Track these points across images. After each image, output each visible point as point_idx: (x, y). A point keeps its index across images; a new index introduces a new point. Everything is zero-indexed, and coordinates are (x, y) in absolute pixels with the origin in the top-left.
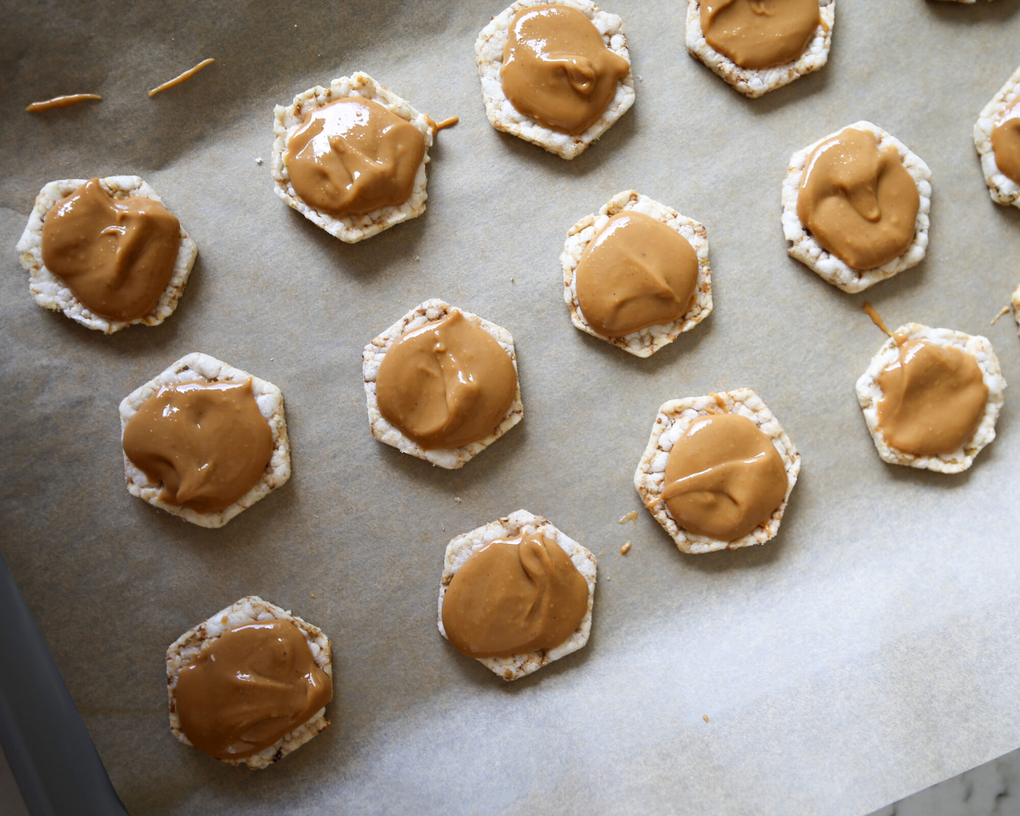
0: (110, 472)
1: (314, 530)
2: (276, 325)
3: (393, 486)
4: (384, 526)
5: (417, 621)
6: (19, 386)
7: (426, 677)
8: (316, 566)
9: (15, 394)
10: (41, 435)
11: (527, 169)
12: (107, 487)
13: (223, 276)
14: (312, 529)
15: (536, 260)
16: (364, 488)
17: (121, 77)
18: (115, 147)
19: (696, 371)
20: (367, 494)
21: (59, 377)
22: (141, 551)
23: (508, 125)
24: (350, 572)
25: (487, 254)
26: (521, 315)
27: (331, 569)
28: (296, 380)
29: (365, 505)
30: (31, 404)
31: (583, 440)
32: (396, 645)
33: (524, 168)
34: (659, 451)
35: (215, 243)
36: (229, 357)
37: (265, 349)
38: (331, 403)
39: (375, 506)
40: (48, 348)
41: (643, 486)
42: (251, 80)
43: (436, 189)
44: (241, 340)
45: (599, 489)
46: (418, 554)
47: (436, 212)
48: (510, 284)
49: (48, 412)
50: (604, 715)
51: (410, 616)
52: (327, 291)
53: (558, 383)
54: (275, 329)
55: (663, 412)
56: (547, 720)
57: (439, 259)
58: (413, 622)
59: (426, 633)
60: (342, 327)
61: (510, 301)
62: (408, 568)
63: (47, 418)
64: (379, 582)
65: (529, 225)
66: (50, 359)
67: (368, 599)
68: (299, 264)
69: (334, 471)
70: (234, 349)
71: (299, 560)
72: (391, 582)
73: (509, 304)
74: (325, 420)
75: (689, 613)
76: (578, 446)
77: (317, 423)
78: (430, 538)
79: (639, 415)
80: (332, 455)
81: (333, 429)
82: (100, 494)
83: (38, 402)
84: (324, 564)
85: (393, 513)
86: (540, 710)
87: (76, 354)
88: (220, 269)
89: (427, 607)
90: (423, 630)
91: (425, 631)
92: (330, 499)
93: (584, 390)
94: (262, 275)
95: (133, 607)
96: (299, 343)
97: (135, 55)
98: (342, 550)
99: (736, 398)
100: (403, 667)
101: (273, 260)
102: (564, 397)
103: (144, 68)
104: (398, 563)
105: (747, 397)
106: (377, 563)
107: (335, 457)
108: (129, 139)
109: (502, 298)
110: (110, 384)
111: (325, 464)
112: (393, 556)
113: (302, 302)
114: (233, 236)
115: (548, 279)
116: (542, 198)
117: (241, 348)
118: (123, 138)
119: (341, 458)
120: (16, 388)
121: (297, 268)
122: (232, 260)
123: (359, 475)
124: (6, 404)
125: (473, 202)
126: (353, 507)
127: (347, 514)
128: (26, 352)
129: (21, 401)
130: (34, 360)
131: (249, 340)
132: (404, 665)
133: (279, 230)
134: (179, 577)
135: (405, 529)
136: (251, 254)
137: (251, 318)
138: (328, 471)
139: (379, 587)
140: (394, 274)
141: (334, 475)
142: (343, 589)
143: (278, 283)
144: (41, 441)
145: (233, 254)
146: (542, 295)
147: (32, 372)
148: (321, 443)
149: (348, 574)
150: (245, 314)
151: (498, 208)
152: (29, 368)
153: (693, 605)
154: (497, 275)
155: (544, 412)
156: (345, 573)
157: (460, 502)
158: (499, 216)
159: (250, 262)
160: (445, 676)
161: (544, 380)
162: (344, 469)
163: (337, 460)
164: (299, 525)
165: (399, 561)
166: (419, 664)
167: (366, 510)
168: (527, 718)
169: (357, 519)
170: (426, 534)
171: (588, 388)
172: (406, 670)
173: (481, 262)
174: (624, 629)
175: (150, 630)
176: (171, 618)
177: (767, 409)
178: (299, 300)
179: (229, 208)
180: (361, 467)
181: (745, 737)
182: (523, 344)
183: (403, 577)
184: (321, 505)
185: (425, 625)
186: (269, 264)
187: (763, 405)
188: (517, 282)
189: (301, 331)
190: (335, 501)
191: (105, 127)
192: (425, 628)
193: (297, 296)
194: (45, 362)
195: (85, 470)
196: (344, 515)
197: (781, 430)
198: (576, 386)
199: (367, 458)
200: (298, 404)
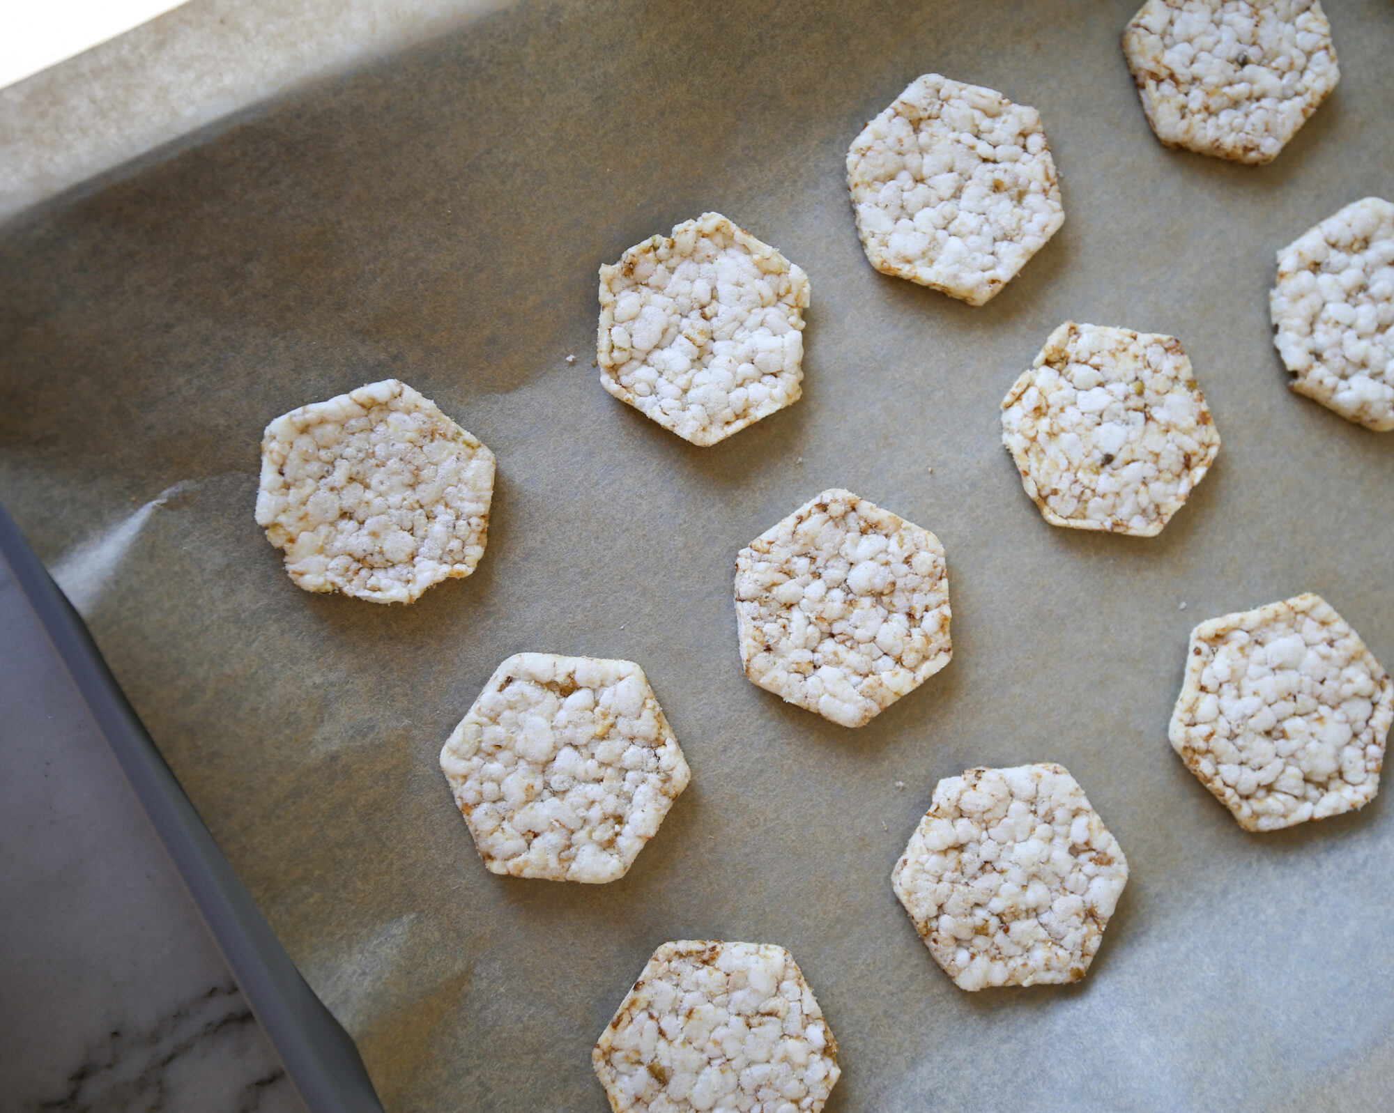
0: (423, 818)
1: (710, 857)
2: (622, 579)
3: (809, 779)
4: (804, 836)
5: (869, 965)
6: (292, 719)
7: (893, 1044)
8: (720, 908)
9: (287, 732)
10: (329, 784)
11: (929, 318)
12: (423, 840)
13: (543, 523)
14: (707, 856)
15: (958, 439)
16: (772, 787)
17: (382, 271)
18: (378, 366)
19: (1193, 559)
20: (776, 796)
21: (339, 697)
22: (478, 922)
23: (900, 266)
24: (768, 909)
25: (891, 440)
26: (949, 516)
27: (740, 909)
28: (659, 651)
29: (775, 810)
30: (310, 742)
31: (1057, 676)
32: (845, 1004)
33: (924, 317)
34: (1203, 694)
35: (526, 479)
36: (564, 632)
37: (611, 615)
38: (710, 676)
39: (789, 810)
40: (318, 658)
41: (1187, 745)
42: (554, 252)
43: (812, 363)
44: (578, 606)
45: (1088, 741)
46: (857, 869)
47: (816, 394)
48: (929, 477)
49: (335, 748)
50: (1170, 1072)
51: (857, 959)
52: (685, 522)
53: (1012, 603)
54: (622, 585)
55: (1199, 638)
56: (1086, 1089)
57: (829, 456)
58: (863, 967)
59: (883, 980)
60: (711, 569)
61: (932, 500)
62: (845, 891)
63: (334, 758)
64: (808, 916)
65: (942, 393)
66: (323, 675)
67: (797, 943)
68: (643, 491)
69: (726, 770)
70: (570, 621)
71: (695, 902)
72: (825, 914)
73: (931, 505)
74: (705, 701)
75: (1240, 898)
76: (1050, 686)
77: (695, 706)
78: (868, 845)
79: (1127, 630)
80: (720, 748)
81: (718, 712)
82: (413, 852)
83: (318, 737)
84: (731, 903)
85: (815, 817)
86: (1070, 1075)
87: (355, 661)
88: (537, 514)
89: (879, 942)
90: (878, 976)
91: (880, 979)
92: (727, 810)
93: (1049, 608)
94: (594, 514)
95: (477, 1006)
96: (657, 600)
97: (400, 239)
98: (753, 880)
99: (1298, 609)
100: (859, 1035)
101: (607, 492)
102: (1023, 620)
103: (412, 254)
104: (830, 886)
105: (1313, 607)
106: (802, 890)
107: (725, 750)
108: (396, 352)
109: (921, 497)
110: (407, 695)
111: (712, 762)
112: (823, 877)
113: (654, 542)
114: (548, 466)
115: (978, 462)
116: (955, 354)
117: (579, 618)
118: (388, 352)
119: (734, 751)
120: (288, 724)
121: (641, 497)
122: (552, 500)
123: (762, 771)
124: (278, 748)
125: (863, 374)
126: (759, 816)
127: (752, 827)
128: (291, 669)
129: (296, 740)
130: (303, 678)
131: (589, 605)
132: (860, 1032)
133: (610, 450)
134: (535, 951)
135: (833, 837)
136: (577, 487)
137: (586, 575)
138: (719, 771)
139: (810, 924)
140: (771, 486)
141: (728, 776)
142: (760, 934)
143: (618, 521)
144: (330, 792)
145: (552, 491)
146: (973, 485)
147: (304, 696)
148: (704, 733)
149: (765, 912)
150: (578, 570)
151: (897, 376)
152: (299, 692)
153: (1243, 884)
154: (909, 468)
155: (998, 646)
156: (760, 912)
157: (904, 788)
158: (900, 386)
159: (576, 499)
160: (918, 1039)
161: (992, 601)
162: (739, 765)
163: (729, 754)
164: (688, 853)
165: (831, 882)
166: (882, 1028)
167: (777, 818)
168: (1053, 1088)
169: (766, 832)
170: (863, 840)
171: (1053, 603)
172: (864, 1039)
173: (884, 452)
174: (1153, 933)
175: (504, 1035)
176: (531, 1012)
177: (1341, 620)
178: (648, 541)
179: (539, 429)
180: (763, 758)
181: (1382, 1084)
182: (957, 557)
183: (840, 905)
184: (715, 821)
185: (880, 969)
186: (603, 497)
187: (1335, 615)
188: (938, 472)
189: (657, 582)
190: (734, 812)
191: (363, 341)
192: (881, 973)
193: (645, 535)
194: (317, 679)
195: (390, 821)
196: (748, 830)
197: (1362, 647)
198: (1037, 603)
199: (769, 745)
200: (665, 684)
